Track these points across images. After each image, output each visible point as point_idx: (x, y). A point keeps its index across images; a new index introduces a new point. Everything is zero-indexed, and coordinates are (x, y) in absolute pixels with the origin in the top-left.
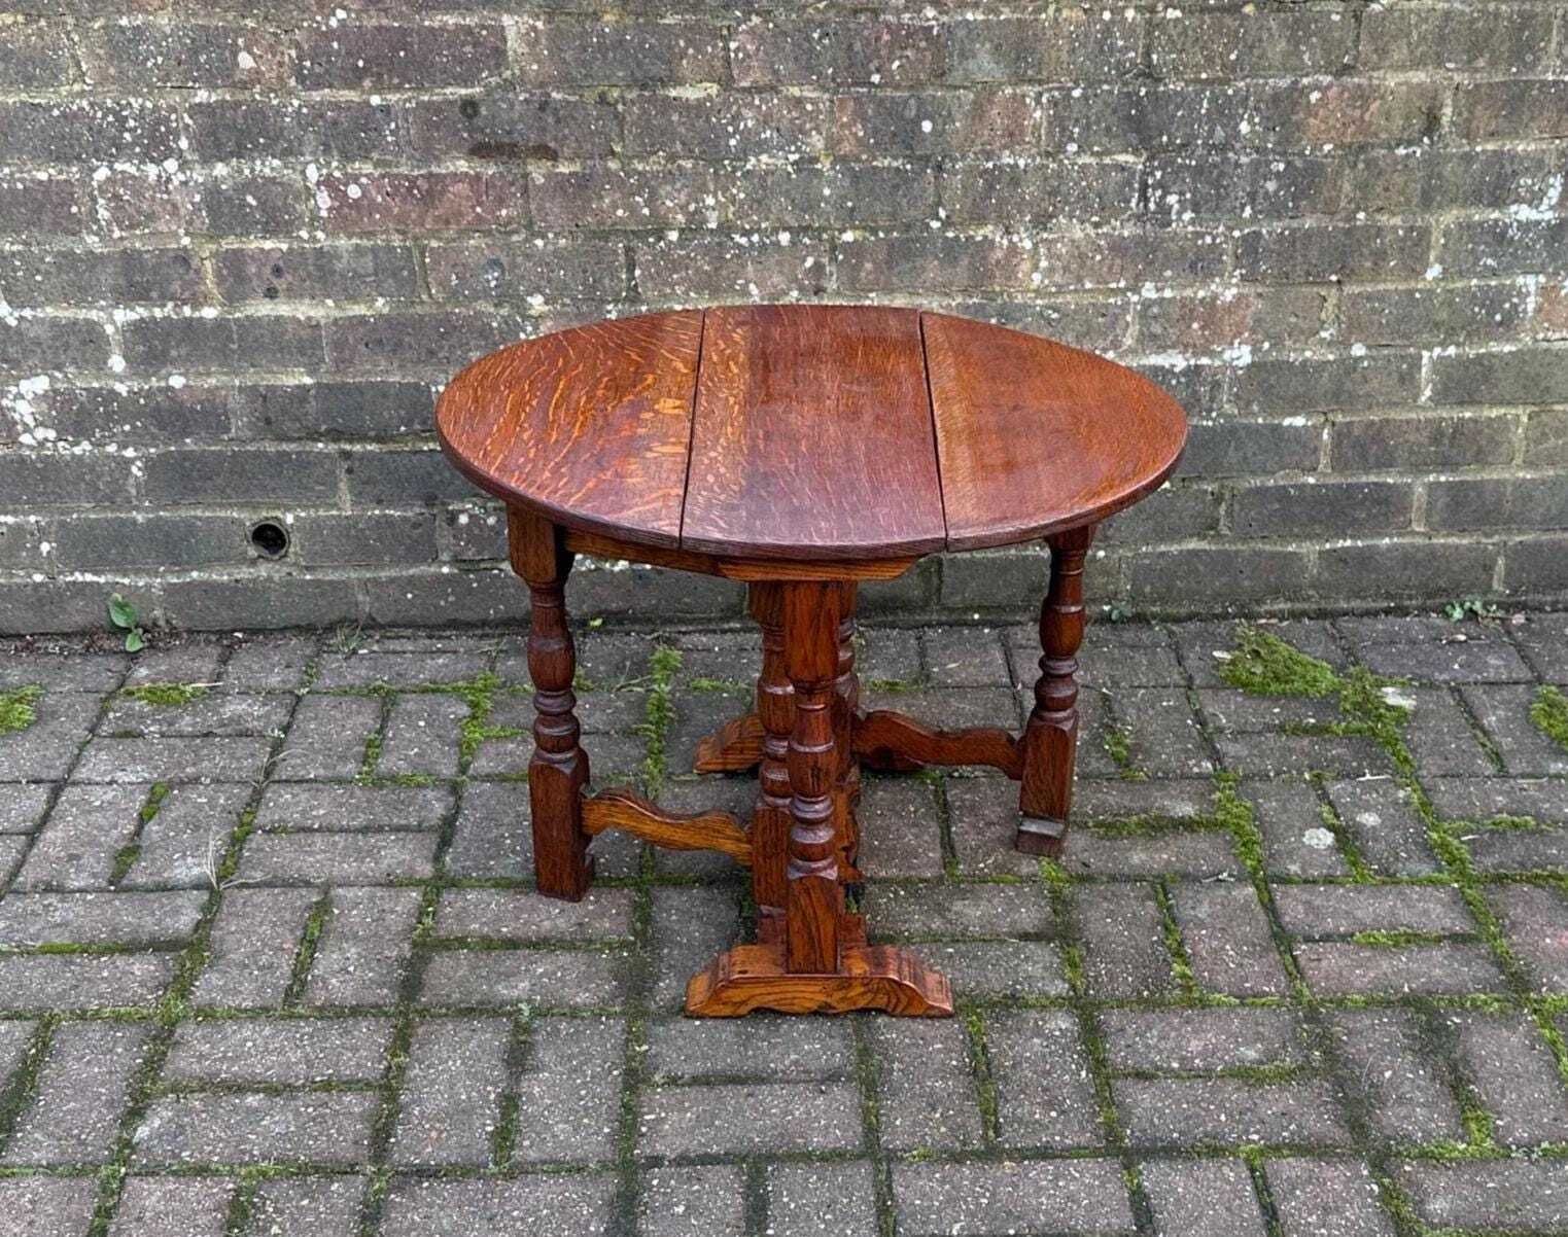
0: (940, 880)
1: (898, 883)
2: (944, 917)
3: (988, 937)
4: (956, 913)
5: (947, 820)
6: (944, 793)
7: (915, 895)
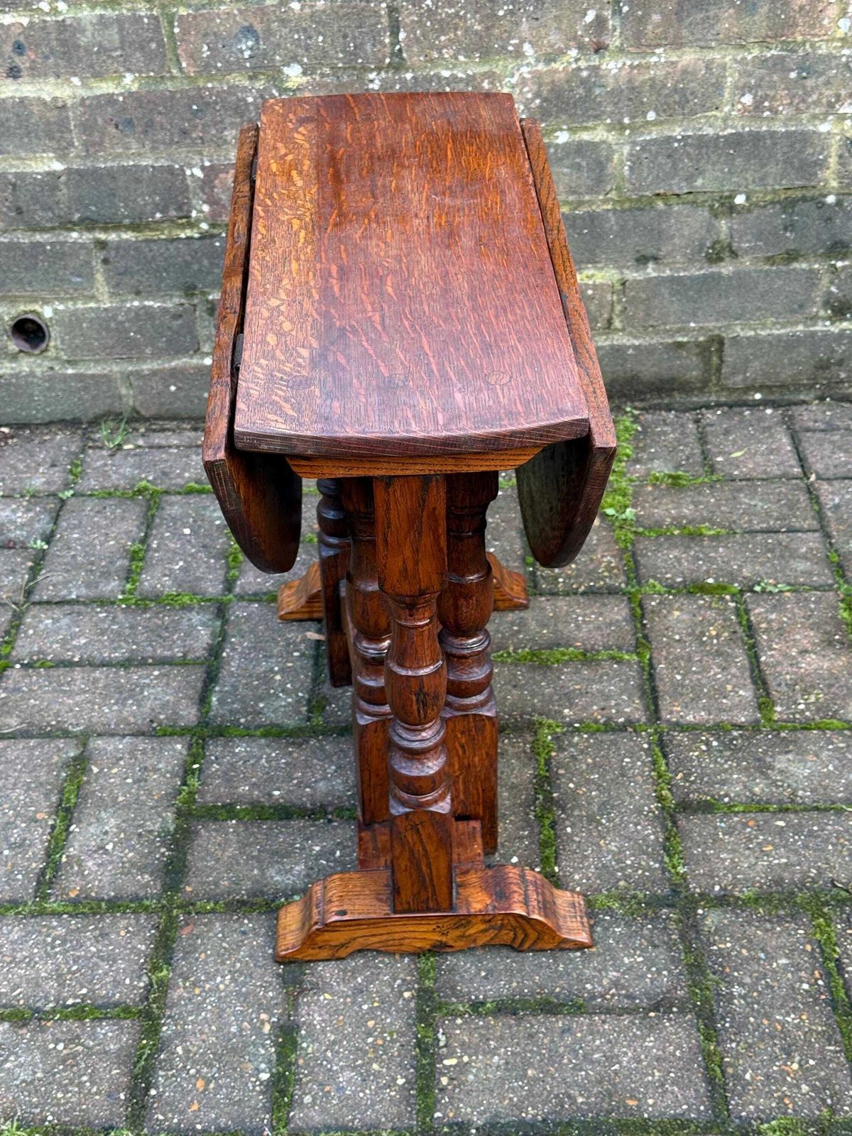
0: (755, 727)
1: (708, 730)
2: (768, 778)
3: (821, 805)
4: (781, 772)
5: (753, 646)
6: (747, 612)
7: (728, 746)
